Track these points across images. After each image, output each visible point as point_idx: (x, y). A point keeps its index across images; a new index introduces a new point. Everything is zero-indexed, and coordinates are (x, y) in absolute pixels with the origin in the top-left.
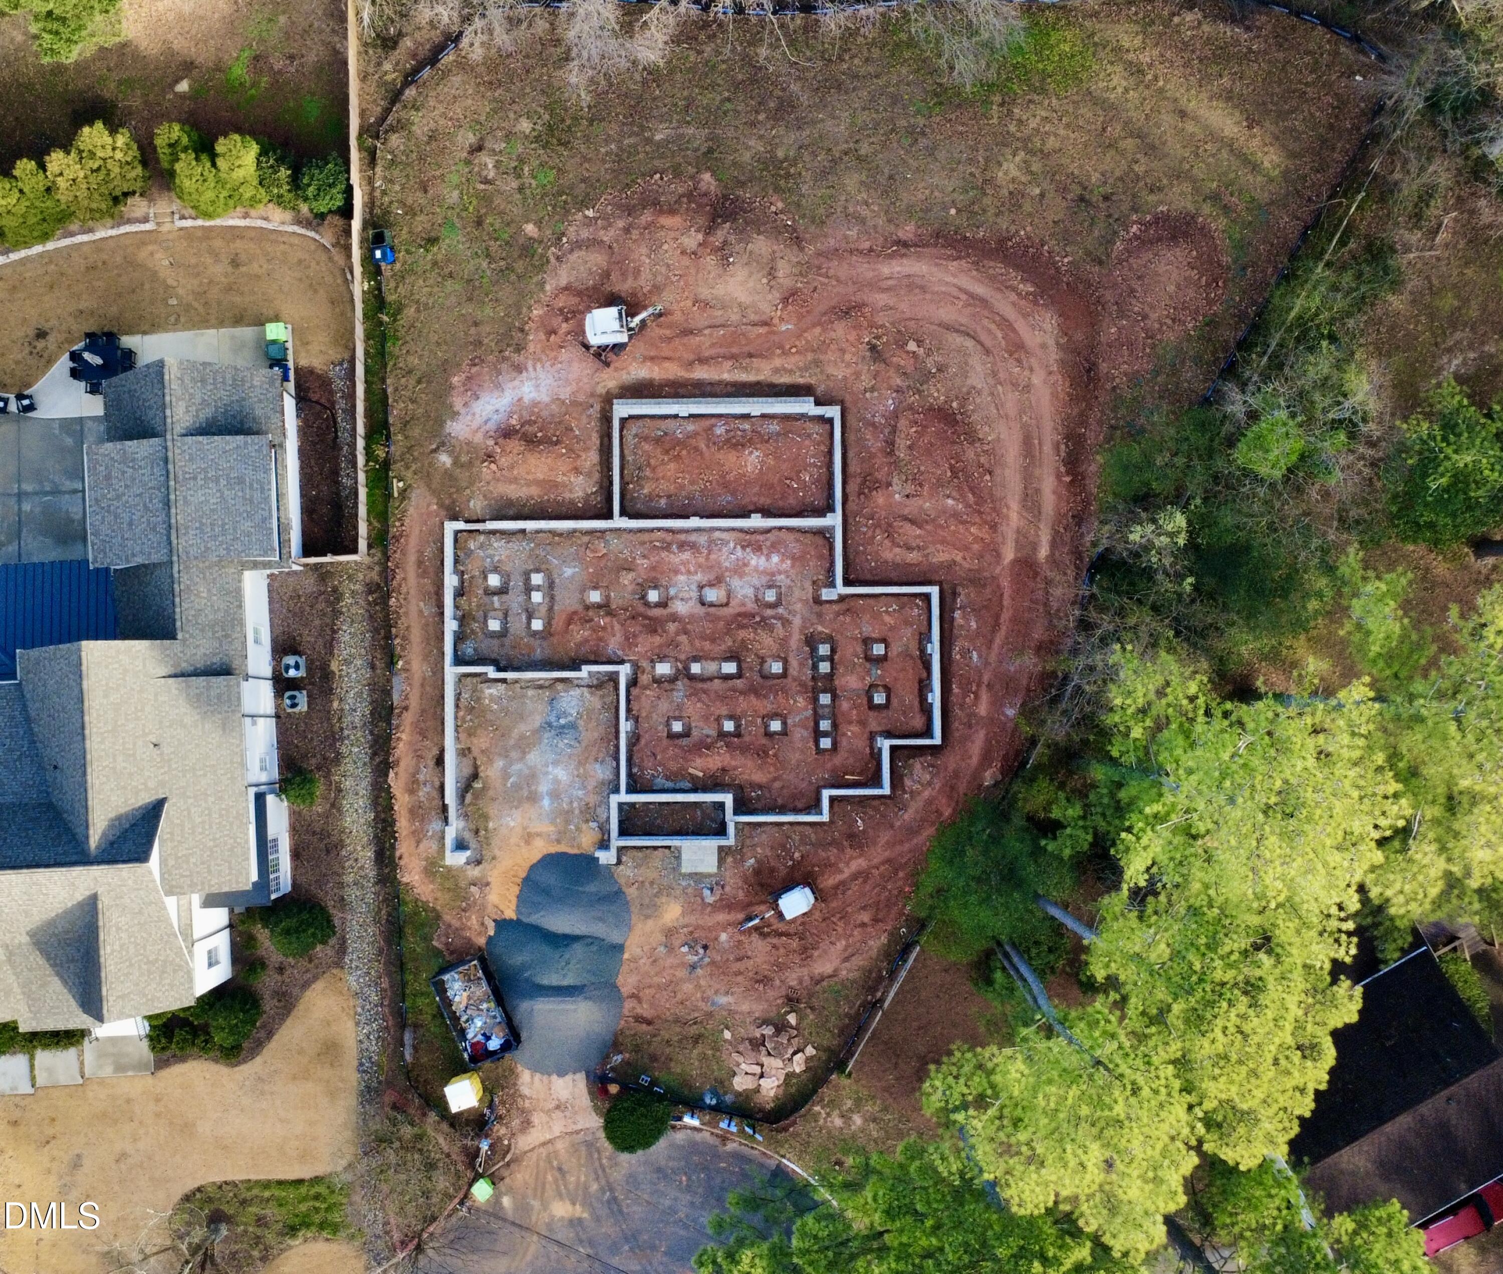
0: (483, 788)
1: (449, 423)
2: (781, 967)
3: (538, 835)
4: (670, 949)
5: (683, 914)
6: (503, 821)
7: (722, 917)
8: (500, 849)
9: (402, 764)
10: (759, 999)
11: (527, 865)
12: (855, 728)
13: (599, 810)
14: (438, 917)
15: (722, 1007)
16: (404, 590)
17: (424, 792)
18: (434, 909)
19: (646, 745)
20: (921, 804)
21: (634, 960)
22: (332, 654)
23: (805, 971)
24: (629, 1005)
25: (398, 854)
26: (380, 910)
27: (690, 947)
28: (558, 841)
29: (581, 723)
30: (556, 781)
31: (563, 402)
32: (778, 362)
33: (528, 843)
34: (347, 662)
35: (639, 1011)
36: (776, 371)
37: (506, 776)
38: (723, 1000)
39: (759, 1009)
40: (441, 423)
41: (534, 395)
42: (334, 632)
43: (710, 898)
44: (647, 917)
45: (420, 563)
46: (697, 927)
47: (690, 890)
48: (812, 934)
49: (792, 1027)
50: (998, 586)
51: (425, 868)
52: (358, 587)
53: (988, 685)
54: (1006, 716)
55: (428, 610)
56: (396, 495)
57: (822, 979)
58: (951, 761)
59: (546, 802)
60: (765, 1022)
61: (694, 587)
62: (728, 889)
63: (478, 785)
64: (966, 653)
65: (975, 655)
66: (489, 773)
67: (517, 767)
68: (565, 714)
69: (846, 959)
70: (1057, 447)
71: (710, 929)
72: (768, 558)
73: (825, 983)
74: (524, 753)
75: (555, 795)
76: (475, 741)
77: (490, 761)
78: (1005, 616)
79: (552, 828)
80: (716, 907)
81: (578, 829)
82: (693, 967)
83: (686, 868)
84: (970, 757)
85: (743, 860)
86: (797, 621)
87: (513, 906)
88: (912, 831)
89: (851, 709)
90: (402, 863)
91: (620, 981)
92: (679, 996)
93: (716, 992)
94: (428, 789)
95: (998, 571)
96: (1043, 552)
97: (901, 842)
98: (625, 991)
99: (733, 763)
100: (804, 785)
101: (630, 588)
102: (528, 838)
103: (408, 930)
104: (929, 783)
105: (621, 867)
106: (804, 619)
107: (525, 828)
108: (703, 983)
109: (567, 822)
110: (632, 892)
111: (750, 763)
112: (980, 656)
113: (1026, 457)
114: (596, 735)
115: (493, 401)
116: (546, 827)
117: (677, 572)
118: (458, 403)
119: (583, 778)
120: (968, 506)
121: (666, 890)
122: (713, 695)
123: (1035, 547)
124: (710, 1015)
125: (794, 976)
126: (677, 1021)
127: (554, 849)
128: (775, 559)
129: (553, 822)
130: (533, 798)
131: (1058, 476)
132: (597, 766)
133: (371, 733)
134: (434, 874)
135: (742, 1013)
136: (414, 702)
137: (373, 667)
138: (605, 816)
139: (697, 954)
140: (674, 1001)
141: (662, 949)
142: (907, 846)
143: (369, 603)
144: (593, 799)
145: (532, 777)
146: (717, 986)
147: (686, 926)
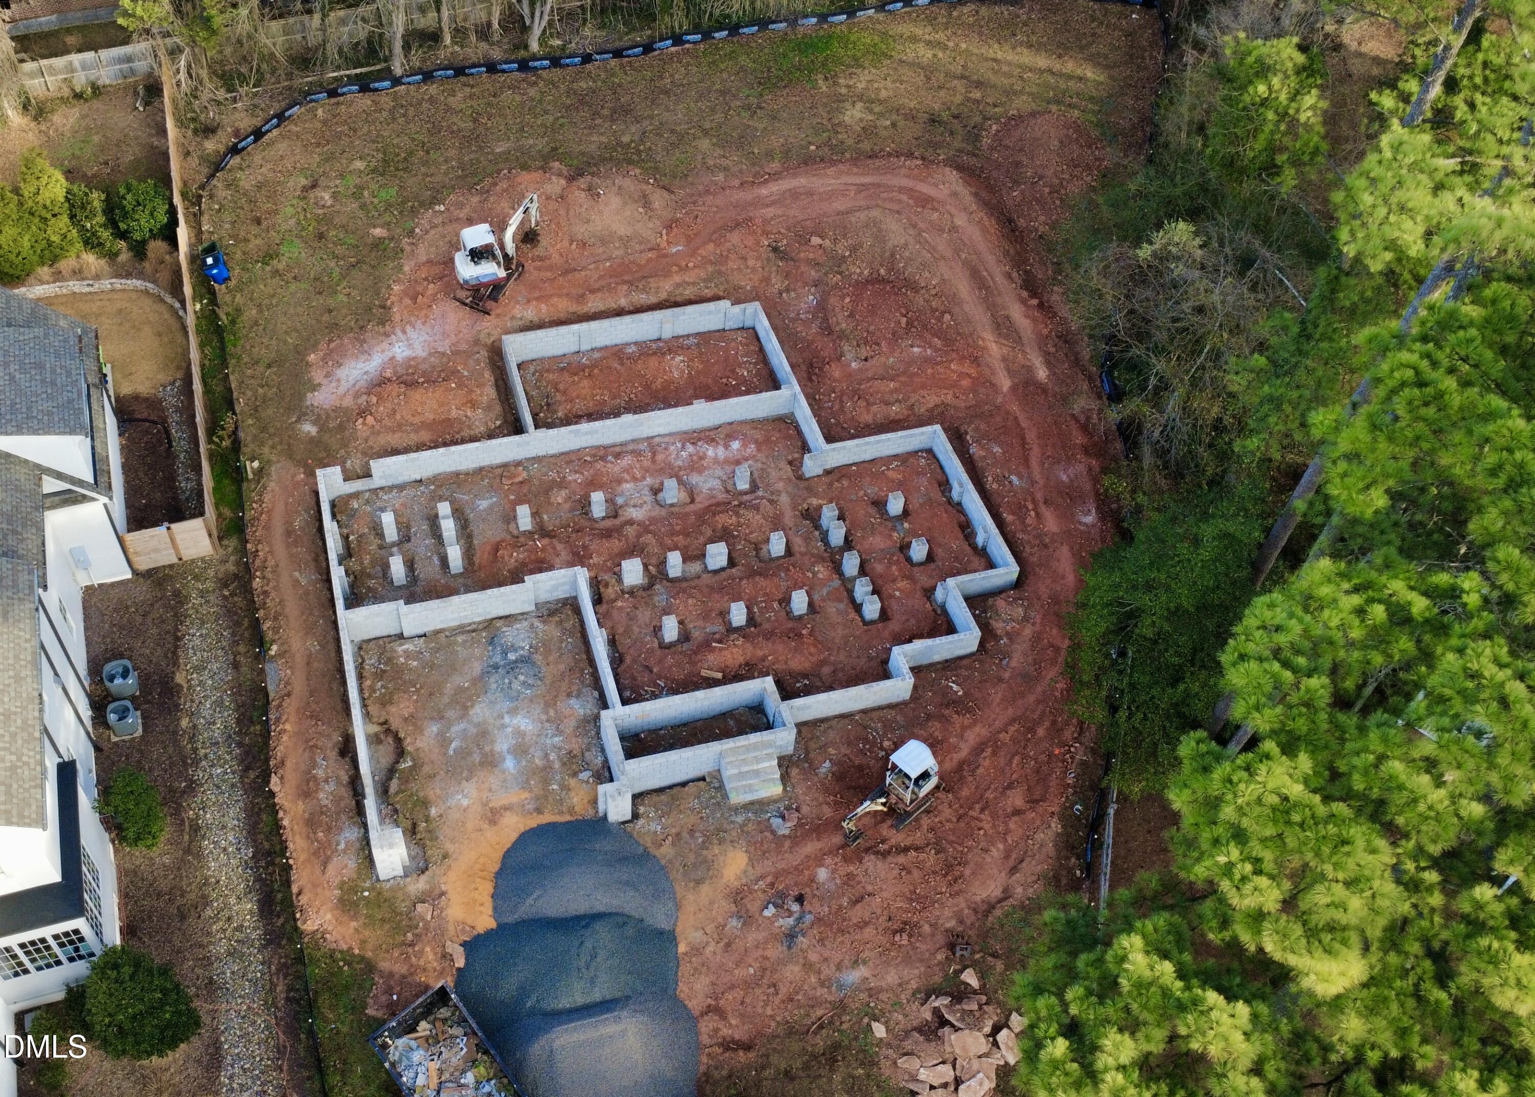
0: (414, 767)
1: (309, 395)
2: (924, 902)
3: (506, 808)
4: (748, 920)
5: (751, 862)
6: (451, 802)
7: (811, 847)
8: (453, 841)
9: (289, 764)
10: (907, 960)
11: (498, 855)
12: (903, 584)
13: (587, 755)
14: (370, 967)
15: (857, 989)
16: (271, 563)
17: (326, 794)
18: (362, 959)
19: (634, 661)
20: (1026, 646)
21: (697, 950)
22: (176, 664)
23: (961, 902)
24: (706, 1026)
25: (295, 889)
26: (273, 986)
27: (776, 906)
28: (539, 811)
29: (538, 658)
30: (518, 733)
31: (443, 354)
32: (677, 279)
33: (493, 822)
34: (199, 669)
35: (726, 1032)
36: (678, 285)
37: (444, 742)
38: (853, 976)
39: (913, 976)
40: (301, 397)
41: (407, 353)
42: (178, 639)
43: (783, 828)
44: (699, 882)
45: (289, 533)
46: (777, 875)
47: (750, 827)
48: (951, 843)
49: (975, 992)
50: (1008, 413)
51: (341, 900)
52: (209, 585)
53: (1046, 502)
54: (1085, 524)
55: (306, 578)
56: (251, 476)
57: (991, 907)
58: (1042, 587)
59: (510, 763)
60: (932, 992)
61: (646, 491)
62: (805, 809)
63: (406, 764)
64: (1002, 479)
65: (1014, 478)
66: (419, 744)
67: (457, 728)
68: (514, 649)
69: (1013, 870)
70: (1009, 276)
71: (798, 870)
72: (727, 447)
73: (998, 912)
74: (466, 708)
75: (520, 750)
76: (393, 709)
77: (419, 730)
78: (1031, 436)
79: (526, 795)
80: (795, 839)
81: (565, 788)
82: (791, 936)
83: (736, 798)
84: (1063, 577)
85: (813, 768)
86: (784, 499)
87: (488, 909)
88: (1029, 679)
89: (889, 567)
90: (303, 899)
91: (683, 990)
92: (783, 991)
93: (839, 967)
94: (331, 787)
95: (999, 400)
96: (1042, 374)
97: (1022, 695)
98: (695, 1005)
99: (760, 653)
100: (863, 661)
101: (567, 506)
102: (493, 816)
103: (324, 1000)
104: (1026, 619)
105: (641, 822)
106: (793, 498)
107: (485, 805)
108: (813, 957)
109: (546, 782)
110: (666, 851)
111: (780, 647)
112: (1020, 477)
113: (980, 289)
114: (562, 667)
115: (361, 365)
116: (516, 796)
117: (620, 481)
118: (317, 376)
119: (557, 722)
120: (936, 350)
121: (718, 835)
122: (705, 590)
123: (1030, 369)
124: (841, 1007)
125: (947, 913)
126: (791, 1032)
127: (534, 822)
128: (736, 445)
129: (525, 786)
130: (491, 762)
131: (1023, 302)
132: (573, 701)
133: (240, 744)
134: (355, 904)
135: (890, 989)
136: (299, 686)
137: (236, 666)
138: (599, 761)
139: (790, 913)
140: (777, 1000)
141: (734, 923)
142: (1031, 698)
143: (225, 598)
144: (575, 745)
145: (483, 734)
146: (836, 957)
147: (762, 877)
